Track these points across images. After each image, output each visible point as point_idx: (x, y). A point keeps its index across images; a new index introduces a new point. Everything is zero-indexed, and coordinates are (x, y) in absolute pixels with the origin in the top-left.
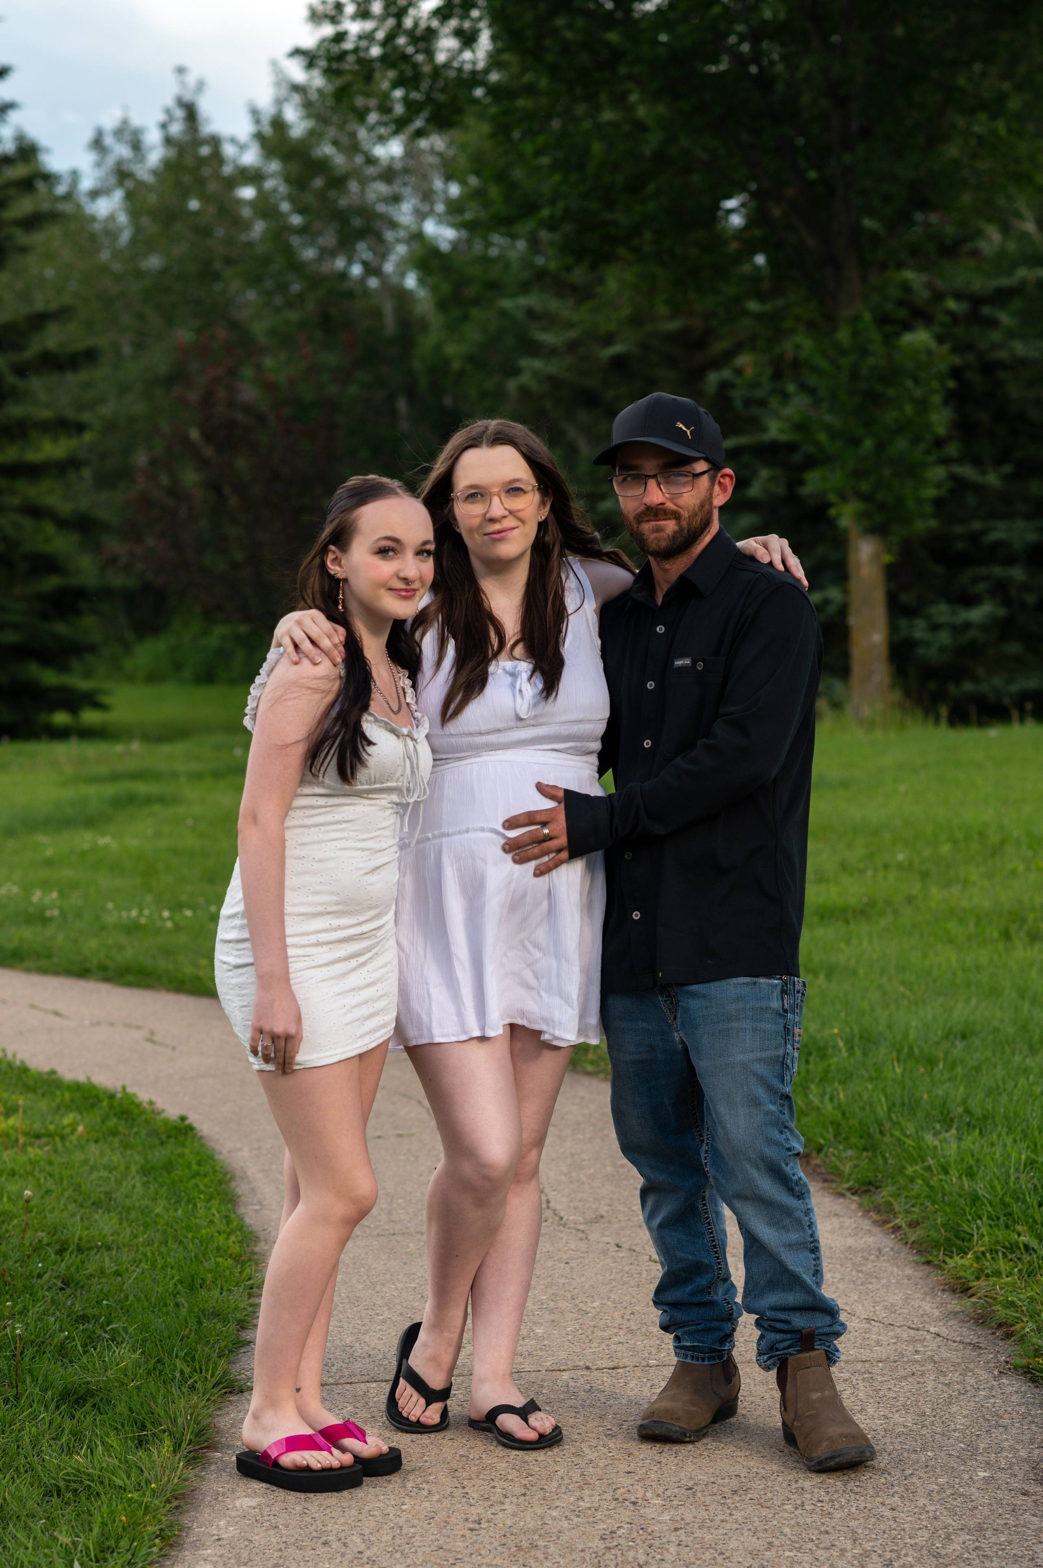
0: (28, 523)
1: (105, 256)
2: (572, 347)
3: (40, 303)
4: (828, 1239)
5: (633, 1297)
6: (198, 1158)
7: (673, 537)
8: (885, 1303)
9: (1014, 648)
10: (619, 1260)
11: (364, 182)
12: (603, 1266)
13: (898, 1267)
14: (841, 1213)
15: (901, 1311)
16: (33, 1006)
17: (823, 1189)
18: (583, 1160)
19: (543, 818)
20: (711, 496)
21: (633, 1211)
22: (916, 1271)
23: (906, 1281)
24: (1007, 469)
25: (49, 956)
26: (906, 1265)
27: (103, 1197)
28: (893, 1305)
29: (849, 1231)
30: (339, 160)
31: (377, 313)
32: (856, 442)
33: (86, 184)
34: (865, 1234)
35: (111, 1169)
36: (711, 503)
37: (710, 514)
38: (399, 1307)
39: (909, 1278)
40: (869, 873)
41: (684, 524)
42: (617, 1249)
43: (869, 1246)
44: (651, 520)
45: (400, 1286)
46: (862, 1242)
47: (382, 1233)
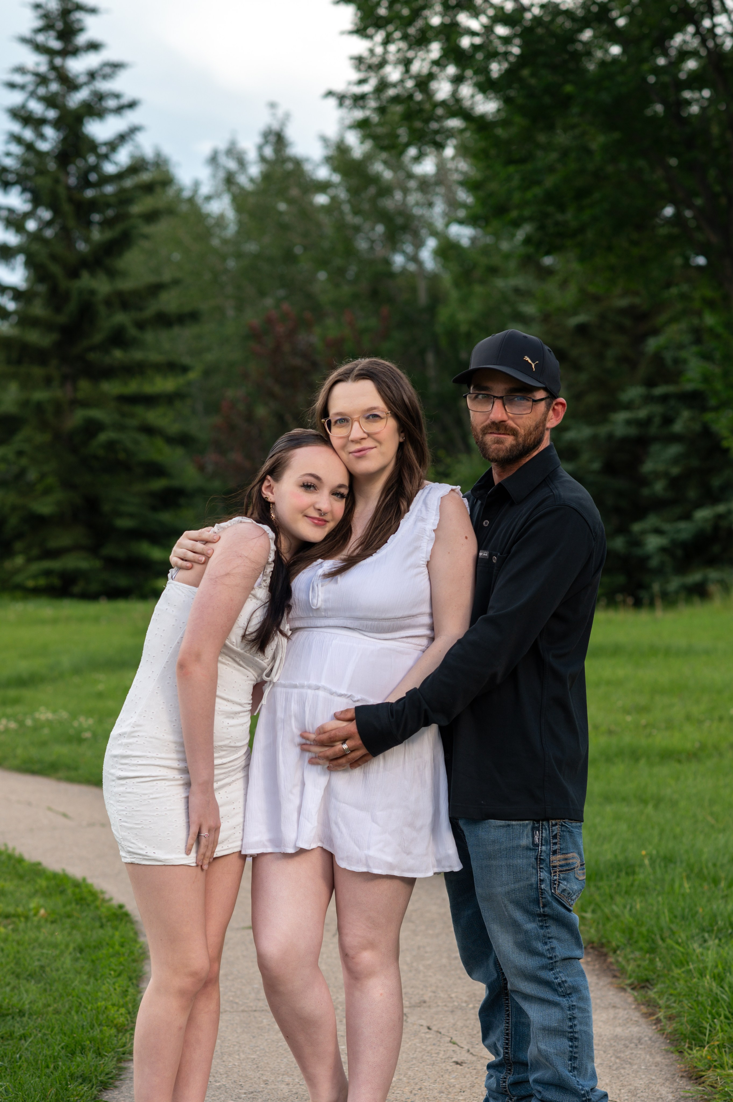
0: (143, 439)
1: (215, 242)
3: (167, 276)
4: (600, 1028)
5: (426, 1074)
6: (123, 940)
8: (630, 1087)
10: (425, 1041)
11: (406, 191)
12: (410, 1046)
13: (651, 1054)
14: (619, 1006)
15: (642, 1094)
16: (50, 809)
17: (611, 983)
18: (426, 952)
20: (545, 419)
21: (451, 998)
22: (665, 1058)
23: (653, 1068)
25: (76, 769)
26: (658, 1053)
27: (37, 969)
28: (636, 1089)
29: (620, 1021)
30: (388, 175)
33: (205, 190)
34: (633, 1024)
35: (55, 946)
36: (544, 425)
38: (235, 1076)
39: (657, 1064)
40: (707, 724)
42: (427, 1030)
43: (632, 1035)
44: (494, 433)
45: (243, 1056)
46: (627, 1031)
47: (246, 1009)
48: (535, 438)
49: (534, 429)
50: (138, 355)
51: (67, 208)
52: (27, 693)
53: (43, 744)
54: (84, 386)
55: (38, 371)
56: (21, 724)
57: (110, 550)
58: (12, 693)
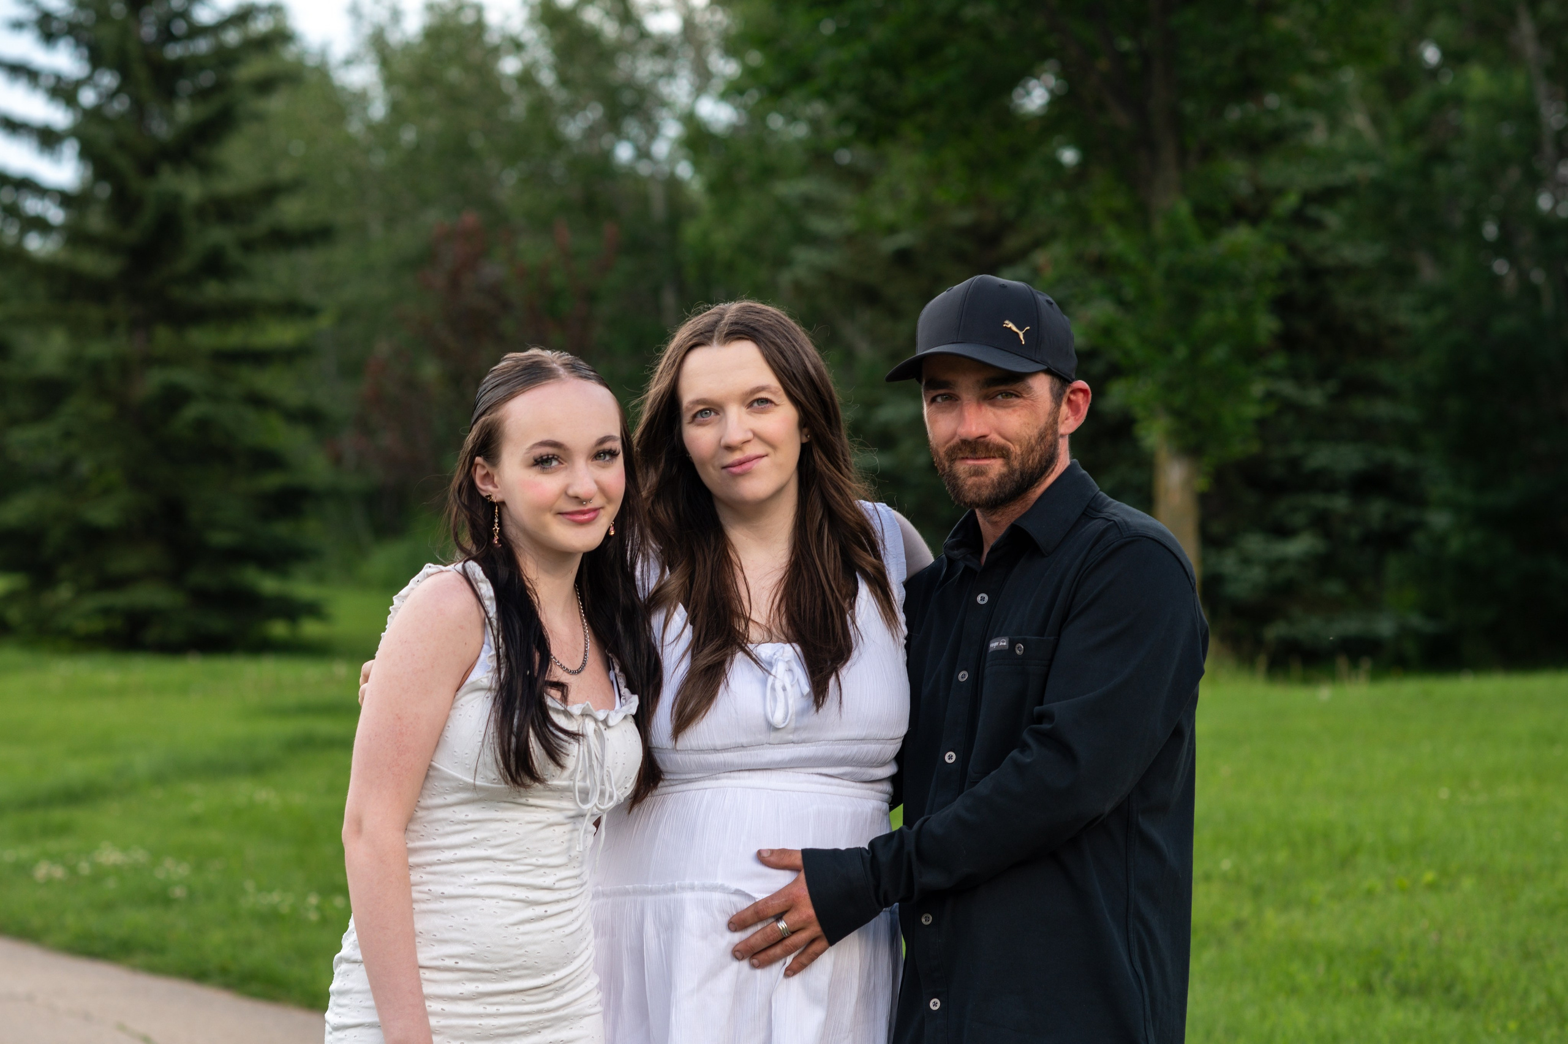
0: (251, 415)
1: (355, 127)
2: (850, 238)
3: (285, 175)
7: (999, 483)
9: (1334, 587)
16: (122, 1028)
19: (778, 906)
20: (1055, 422)
24: (1332, 386)
25: (162, 951)
30: (610, 29)
31: (644, 200)
32: (1167, 348)
36: (1055, 432)
37: (1054, 446)
41: (1016, 464)
44: (967, 458)
48: (1041, 456)
49: (1037, 442)
50: (241, 290)
51: (141, 72)
52: (80, 815)
53: (108, 907)
54: (163, 337)
55: (95, 313)
56: (72, 870)
57: (200, 577)
58: (58, 815)
